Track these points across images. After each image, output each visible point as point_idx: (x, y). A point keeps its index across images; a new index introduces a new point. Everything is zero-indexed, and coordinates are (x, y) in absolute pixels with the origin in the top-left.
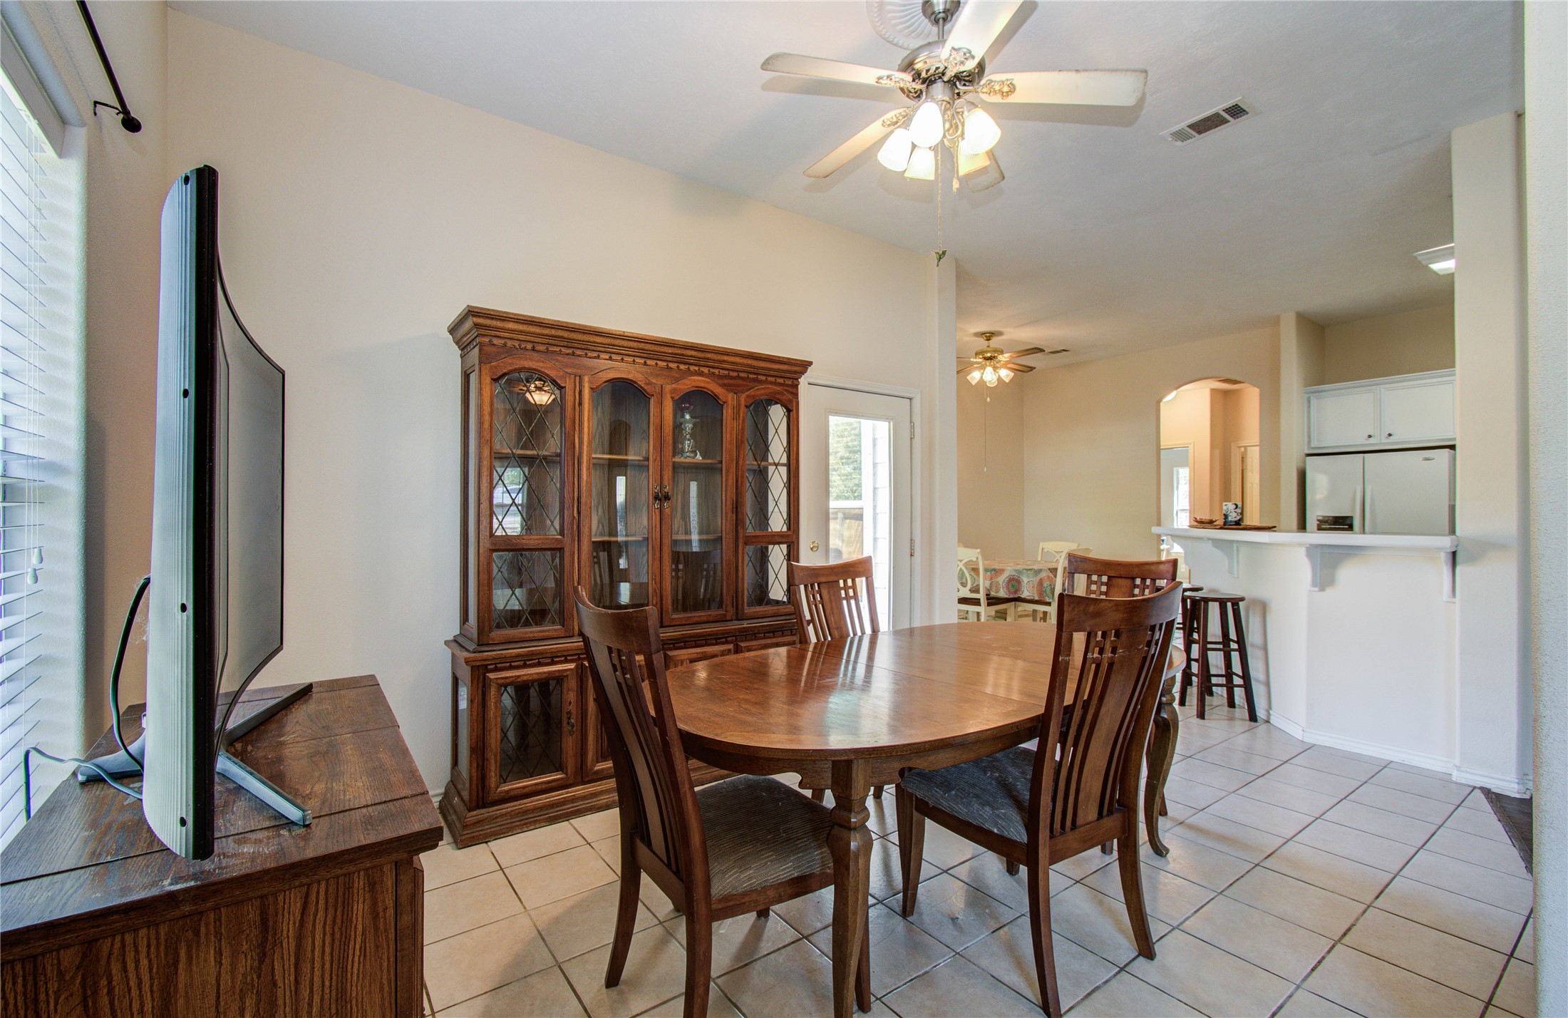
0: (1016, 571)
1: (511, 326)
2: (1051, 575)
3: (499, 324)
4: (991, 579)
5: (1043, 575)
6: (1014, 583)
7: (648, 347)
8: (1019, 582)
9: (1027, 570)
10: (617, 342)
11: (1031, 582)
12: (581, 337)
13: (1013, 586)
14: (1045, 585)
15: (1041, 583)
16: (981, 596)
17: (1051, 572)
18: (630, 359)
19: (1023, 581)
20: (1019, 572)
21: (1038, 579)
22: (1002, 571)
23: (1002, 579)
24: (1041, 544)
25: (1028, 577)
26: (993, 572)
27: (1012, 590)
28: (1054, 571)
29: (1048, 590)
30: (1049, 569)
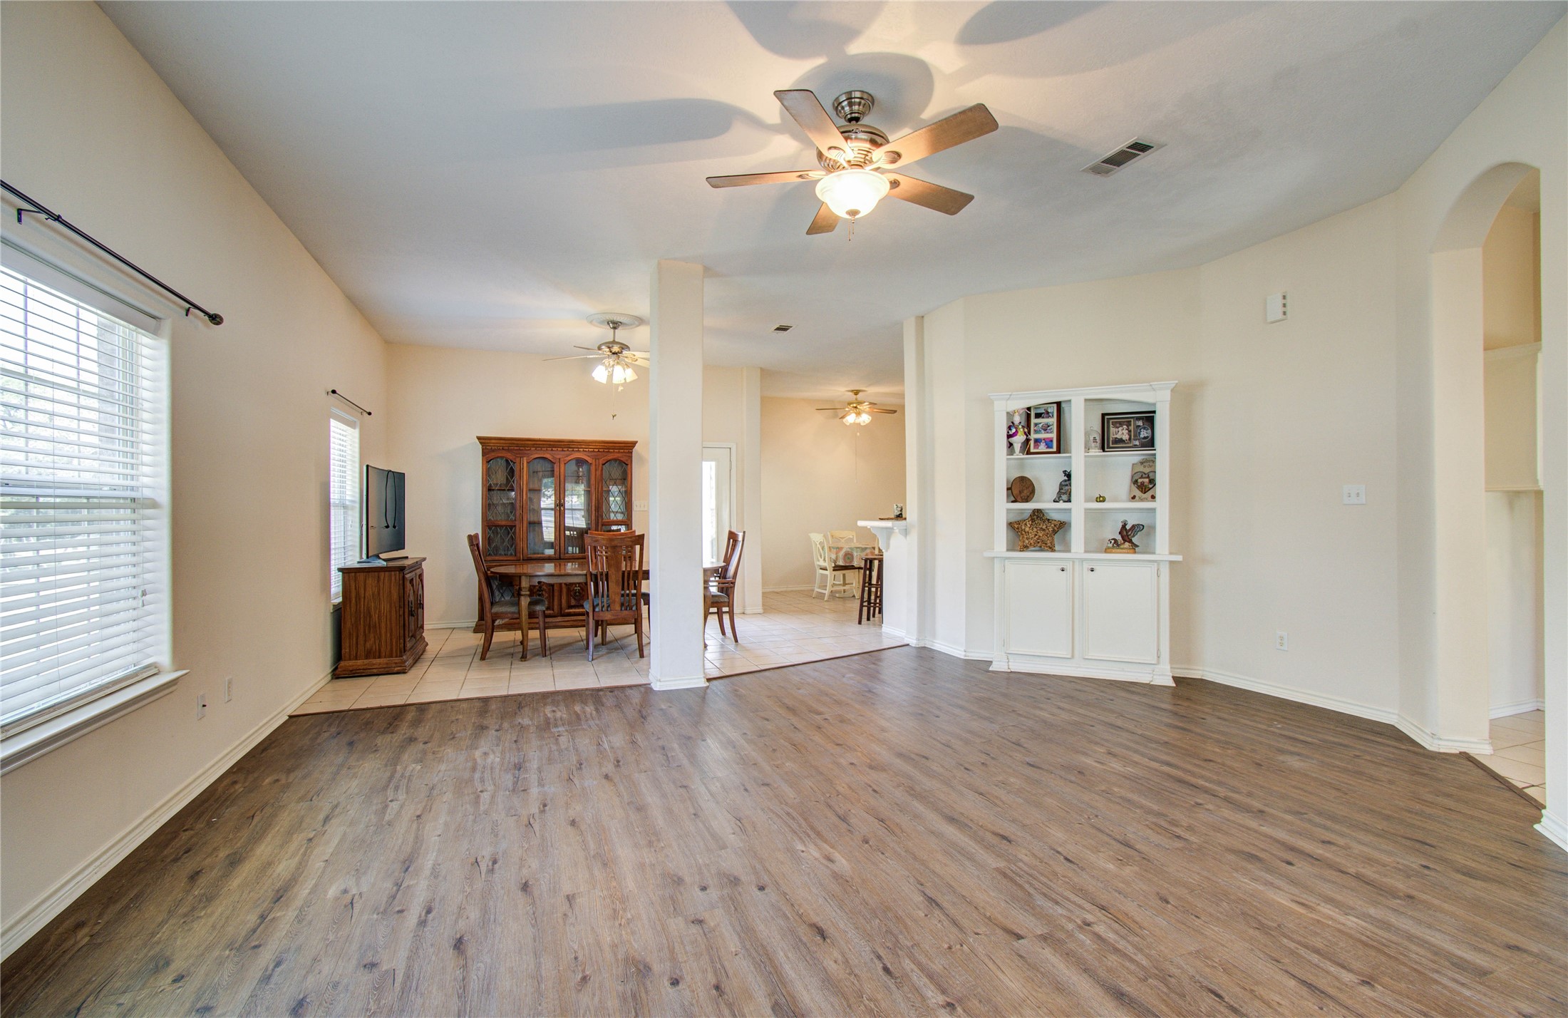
0: (850, 548)
1: (493, 441)
3: (488, 441)
4: (837, 553)
7: (552, 443)
9: (857, 549)
10: (538, 443)
12: (522, 442)
13: (849, 558)
16: (827, 564)
18: (545, 449)
19: (854, 556)
22: (842, 548)
23: (841, 554)
25: (857, 552)
26: (836, 550)
27: (849, 561)
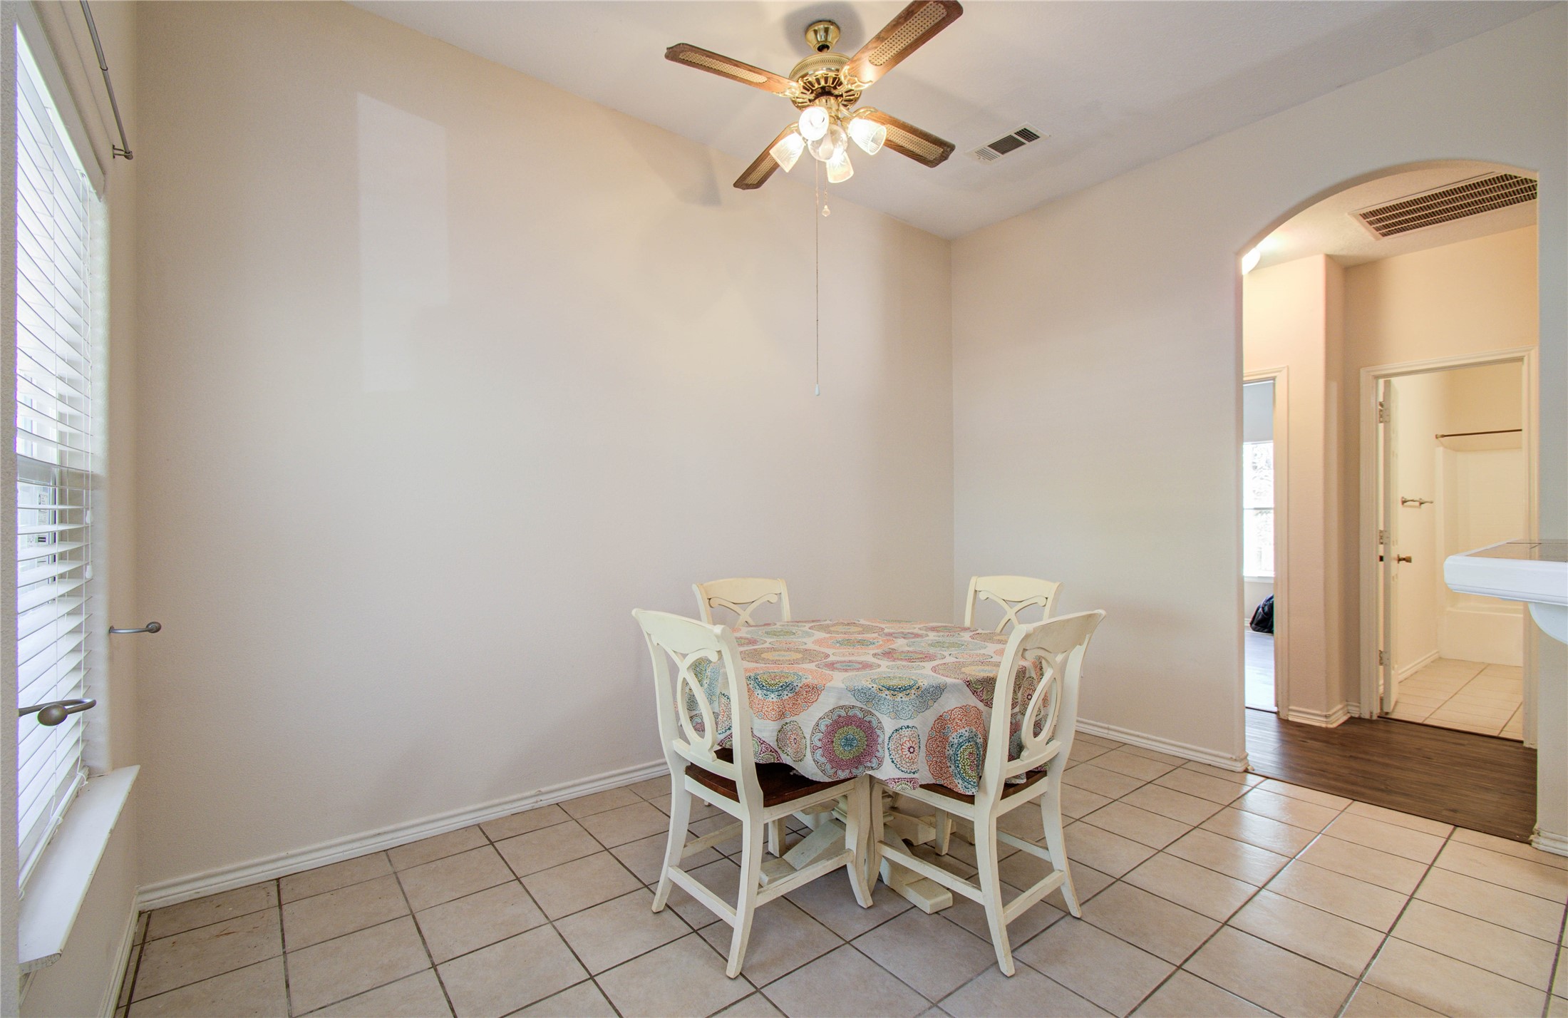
0: (856, 692)
2: (973, 701)
4: (782, 715)
5: (950, 703)
6: (852, 731)
8: (869, 731)
9: (894, 690)
11: (906, 732)
13: (848, 742)
14: (954, 738)
15: (941, 726)
16: (740, 771)
17: (974, 692)
19: (882, 728)
20: (868, 696)
21: (930, 716)
22: (814, 691)
23: (811, 719)
24: (973, 580)
26: (786, 695)
27: (844, 753)
28: (983, 688)
29: (964, 754)
30: (969, 684)
